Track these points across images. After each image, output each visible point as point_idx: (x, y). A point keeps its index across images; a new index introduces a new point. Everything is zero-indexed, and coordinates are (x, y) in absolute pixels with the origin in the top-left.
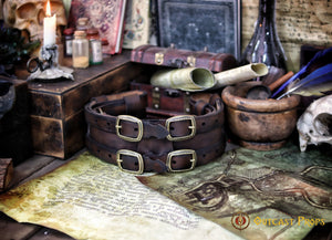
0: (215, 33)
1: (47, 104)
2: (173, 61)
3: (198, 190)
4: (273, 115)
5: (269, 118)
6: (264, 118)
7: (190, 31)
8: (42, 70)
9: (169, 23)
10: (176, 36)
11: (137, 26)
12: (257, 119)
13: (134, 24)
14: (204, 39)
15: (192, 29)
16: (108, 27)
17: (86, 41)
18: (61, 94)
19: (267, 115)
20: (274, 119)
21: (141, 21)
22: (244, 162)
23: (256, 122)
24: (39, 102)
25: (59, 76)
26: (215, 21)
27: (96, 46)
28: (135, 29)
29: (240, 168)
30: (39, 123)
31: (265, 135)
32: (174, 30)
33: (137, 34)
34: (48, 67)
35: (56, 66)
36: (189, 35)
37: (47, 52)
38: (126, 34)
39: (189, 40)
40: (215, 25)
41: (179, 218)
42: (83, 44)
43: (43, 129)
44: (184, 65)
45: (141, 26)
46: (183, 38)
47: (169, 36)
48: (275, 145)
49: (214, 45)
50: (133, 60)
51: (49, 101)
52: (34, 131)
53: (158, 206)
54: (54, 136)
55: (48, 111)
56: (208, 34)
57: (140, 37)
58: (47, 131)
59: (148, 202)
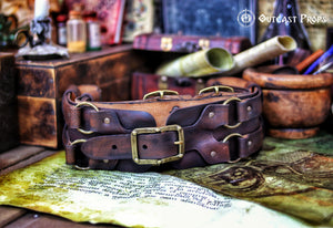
1: (38, 80)
2: (184, 44)
3: (225, 173)
4: (307, 94)
5: (303, 97)
6: (297, 97)
7: (199, 19)
8: (32, 46)
9: (175, 11)
10: (184, 25)
11: (138, 15)
12: (288, 98)
13: (135, 14)
14: (215, 27)
15: (202, 16)
17: (82, 22)
18: (55, 68)
19: (300, 93)
20: (309, 98)
22: (274, 148)
23: (287, 102)
24: (27, 80)
26: (228, 5)
27: (94, 28)
29: (271, 154)
30: (27, 106)
31: (297, 118)
32: (181, 18)
33: (138, 25)
34: (39, 43)
35: (48, 43)
37: (38, 25)
38: (127, 25)
40: (227, 9)
42: (79, 26)
43: (32, 112)
44: (196, 49)
45: (144, 15)
46: (191, 27)
48: (308, 132)
51: (40, 77)
52: (22, 116)
53: (175, 188)
54: (45, 120)
55: (38, 90)
56: (219, 21)
57: (141, 28)
58: (36, 115)
59: (162, 184)
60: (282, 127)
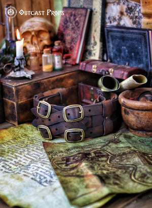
0: (137, 53)
1: (9, 92)
2: (101, 71)
5: (141, 114)
6: (138, 114)
7: (123, 51)
8: (14, 72)
9: (111, 46)
10: (116, 55)
11: (93, 47)
12: (133, 114)
13: (92, 46)
14: (131, 57)
15: (124, 50)
16: (73, 47)
18: (15, 87)
19: (140, 112)
20: (145, 115)
21: (95, 44)
22: (120, 142)
23: (133, 116)
25: (22, 76)
26: (137, 45)
28: (92, 49)
31: (139, 126)
32: (114, 50)
33: (93, 52)
34: (19, 70)
36: (122, 54)
39: (123, 58)
40: (136, 48)
41: (45, 178)
43: (8, 107)
45: (95, 47)
46: (120, 56)
47: (112, 54)
49: (137, 61)
50: (80, 68)
51: (10, 90)
53: (36, 168)
54: (13, 112)
55: (10, 97)
56: (133, 54)
57: (94, 54)
58: (10, 109)
60: (128, 127)
